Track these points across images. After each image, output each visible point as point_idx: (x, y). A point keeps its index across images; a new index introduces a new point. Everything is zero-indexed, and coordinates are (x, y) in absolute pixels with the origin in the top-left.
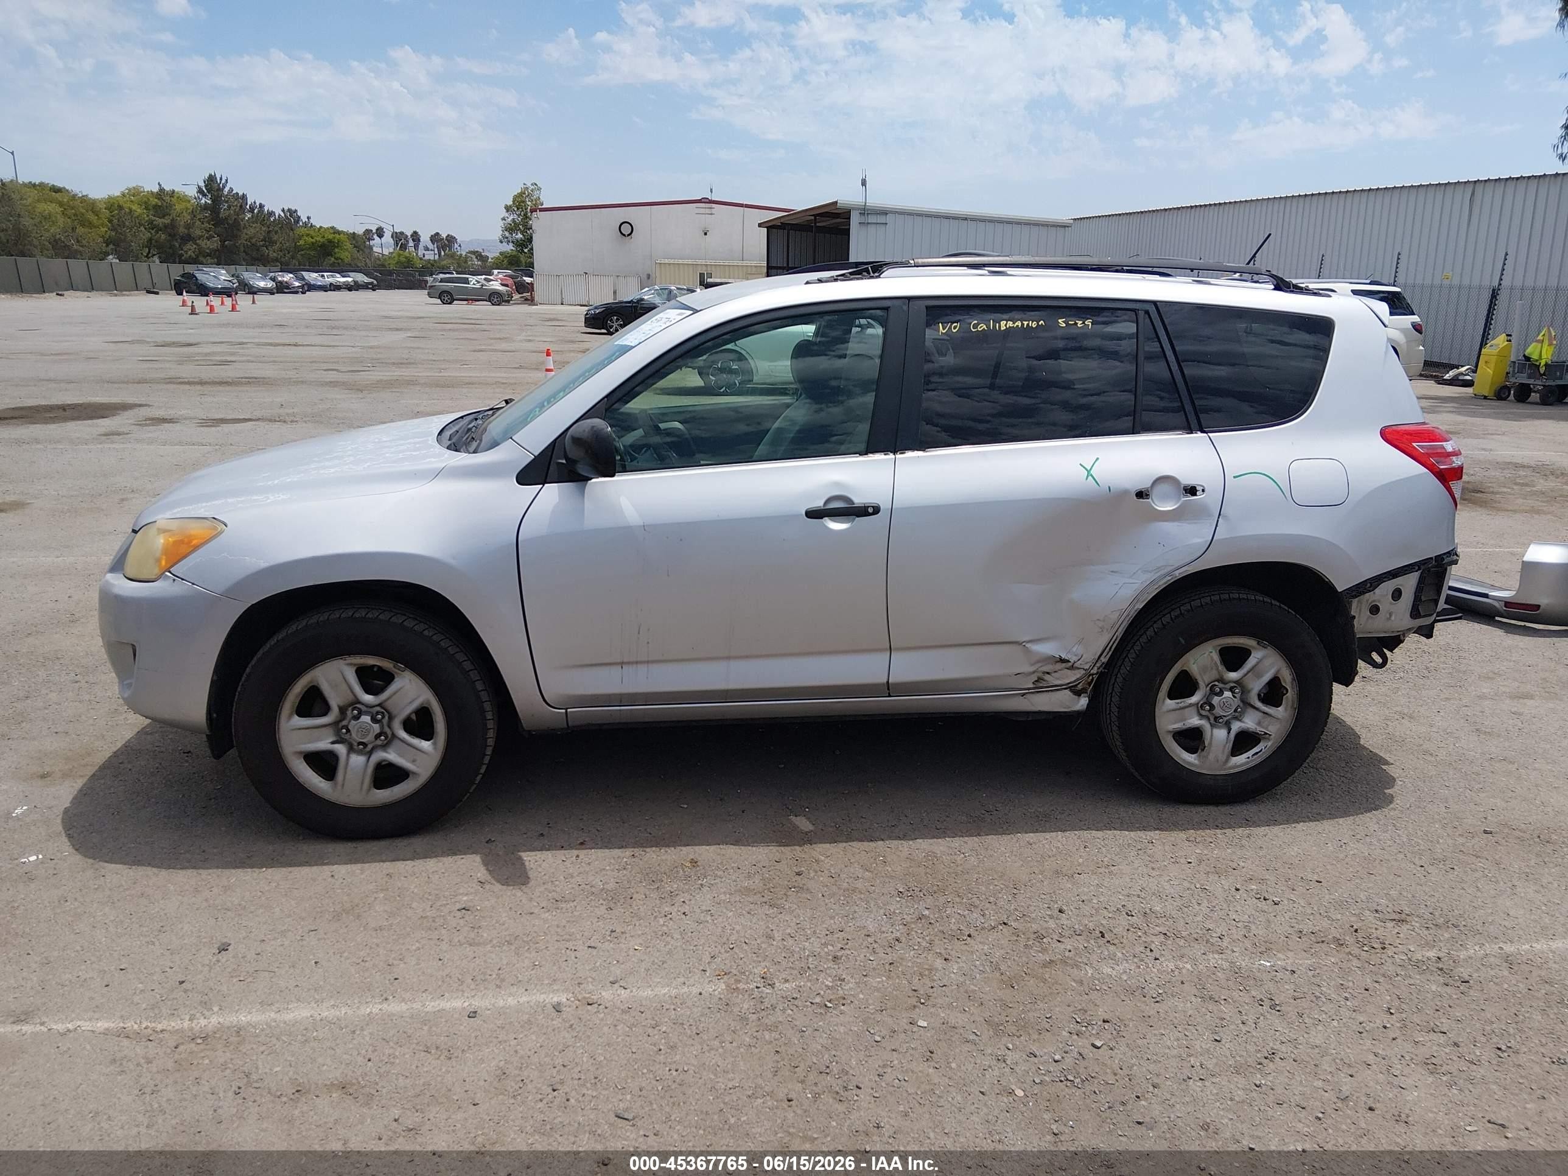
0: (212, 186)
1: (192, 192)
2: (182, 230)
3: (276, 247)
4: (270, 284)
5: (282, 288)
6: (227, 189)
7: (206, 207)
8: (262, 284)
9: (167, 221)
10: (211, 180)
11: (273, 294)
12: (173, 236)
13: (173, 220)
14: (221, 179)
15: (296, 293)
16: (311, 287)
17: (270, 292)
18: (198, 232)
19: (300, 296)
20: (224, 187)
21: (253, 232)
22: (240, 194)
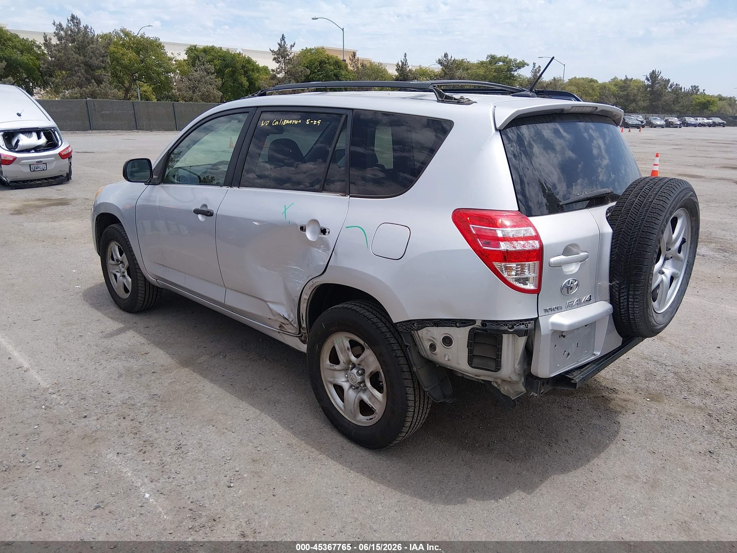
0: (653, 76)
1: (643, 79)
2: (632, 97)
3: (679, 105)
4: (663, 122)
5: (669, 125)
6: (659, 77)
7: (648, 86)
8: (658, 123)
9: (625, 93)
10: (653, 72)
11: (663, 127)
12: (627, 100)
13: (628, 93)
14: (658, 72)
15: (677, 127)
16: (688, 125)
17: (662, 126)
18: (639, 98)
19: (678, 129)
20: (659, 76)
21: (667, 98)
22: (667, 79)
